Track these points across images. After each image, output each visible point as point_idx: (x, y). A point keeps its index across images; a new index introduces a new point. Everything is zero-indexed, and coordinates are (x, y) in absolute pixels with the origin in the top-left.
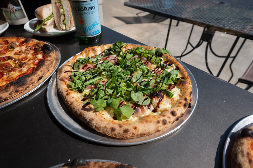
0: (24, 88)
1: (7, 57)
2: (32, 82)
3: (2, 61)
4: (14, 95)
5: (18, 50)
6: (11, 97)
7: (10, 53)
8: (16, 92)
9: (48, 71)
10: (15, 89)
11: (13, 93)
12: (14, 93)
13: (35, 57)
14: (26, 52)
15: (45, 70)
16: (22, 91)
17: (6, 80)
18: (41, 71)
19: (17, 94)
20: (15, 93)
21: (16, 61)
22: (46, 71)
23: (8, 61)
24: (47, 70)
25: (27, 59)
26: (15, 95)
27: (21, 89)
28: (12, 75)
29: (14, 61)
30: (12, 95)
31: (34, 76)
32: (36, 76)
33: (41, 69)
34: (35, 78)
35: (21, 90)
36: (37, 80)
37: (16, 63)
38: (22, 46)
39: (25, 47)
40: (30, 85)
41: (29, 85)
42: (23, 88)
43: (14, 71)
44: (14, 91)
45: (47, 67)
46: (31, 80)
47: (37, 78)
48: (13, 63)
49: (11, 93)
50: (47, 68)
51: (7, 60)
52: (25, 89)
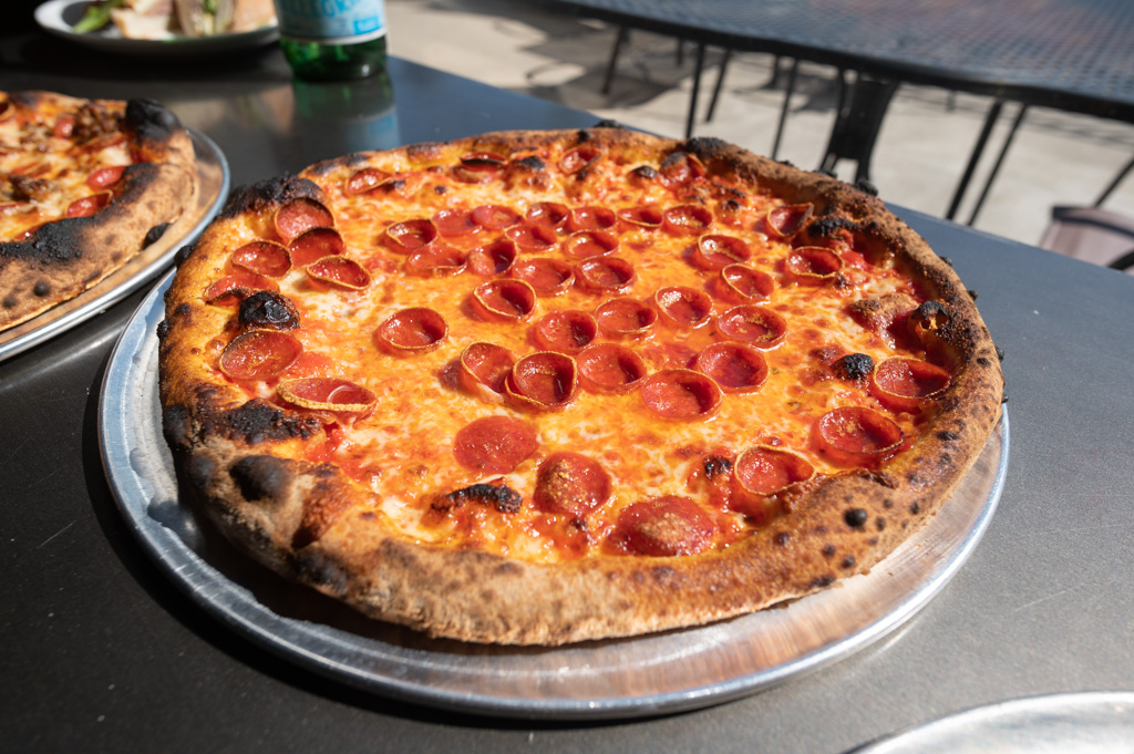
0: (80, 277)
2: (113, 249)
4: (27, 313)
6: (13, 318)
8: (40, 292)
9: (181, 211)
10: (30, 278)
11: (20, 296)
12: (25, 301)
13: (89, 161)
14: (29, 147)
15: (167, 201)
16: (67, 289)
18: (151, 206)
19: (43, 310)
20: (32, 302)
22: (172, 207)
24: (177, 207)
26: (34, 309)
27: (60, 279)
30: (18, 310)
31: (120, 224)
32: (132, 225)
33: (147, 196)
34: (126, 231)
35: (61, 285)
36: (138, 247)
39: (17, 127)
40: (105, 265)
41: (101, 265)
42: (74, 273)
44: (29, 291)
45: (176, 189)
46: (110, 240)
47: (137, 237)
49: (11, 295)
50: (177, 195)
52: (85, 282)
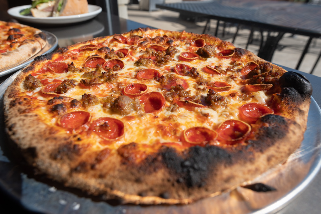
1: (188, 68)
3: (177, 73)
5: (214, 62)
7: (196, 63)
14: (229, 73)
17: (161, 123)
21: (201, 84)
23: (187, 78)
25: (227, 89)
28: (180, 116)
29: (198, 83)
37: (199, 89)
38: (225, 58)
39: (230, 62)
43: (187, 109)
48: (193, 86)
51: (186, 75)
